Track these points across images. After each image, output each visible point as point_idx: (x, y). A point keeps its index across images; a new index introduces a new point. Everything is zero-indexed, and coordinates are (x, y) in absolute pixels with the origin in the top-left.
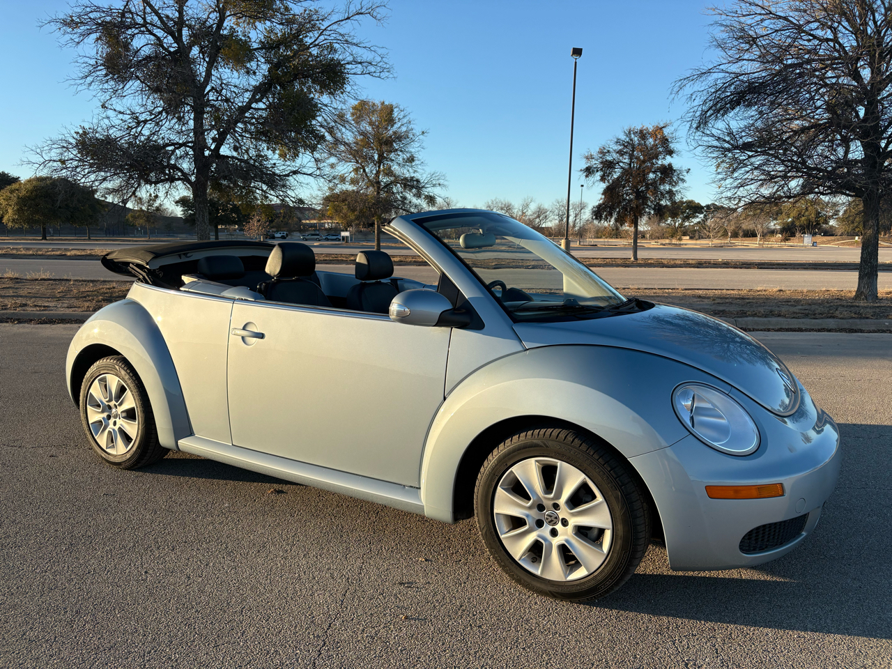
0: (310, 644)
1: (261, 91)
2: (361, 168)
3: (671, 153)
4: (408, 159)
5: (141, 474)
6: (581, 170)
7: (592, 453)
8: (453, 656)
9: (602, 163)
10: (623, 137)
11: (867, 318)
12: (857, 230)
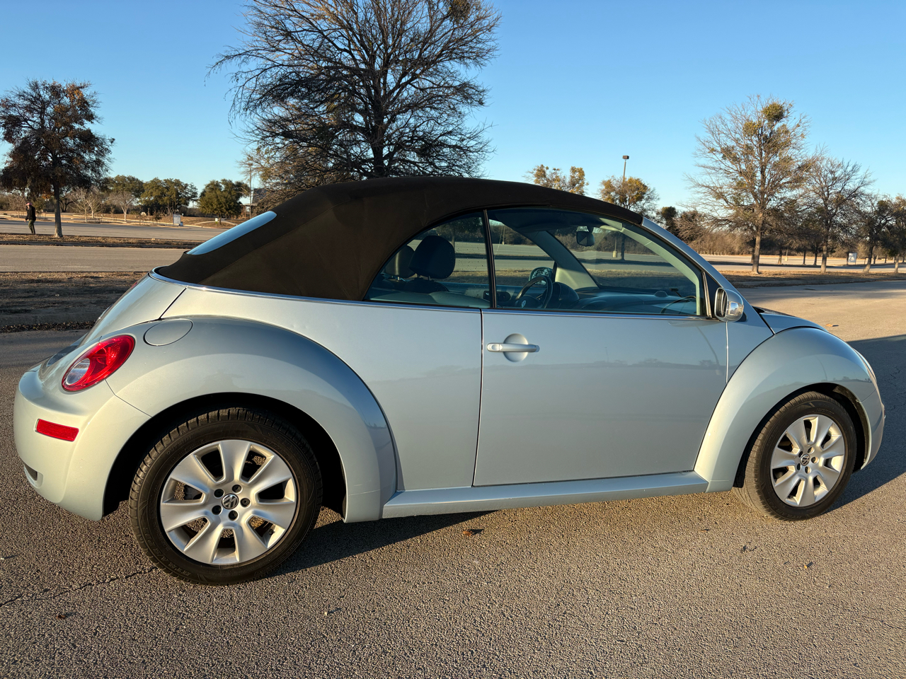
3: (90, 117)
9: (4, 117)
10: (30, 91)
12: (216, 212)
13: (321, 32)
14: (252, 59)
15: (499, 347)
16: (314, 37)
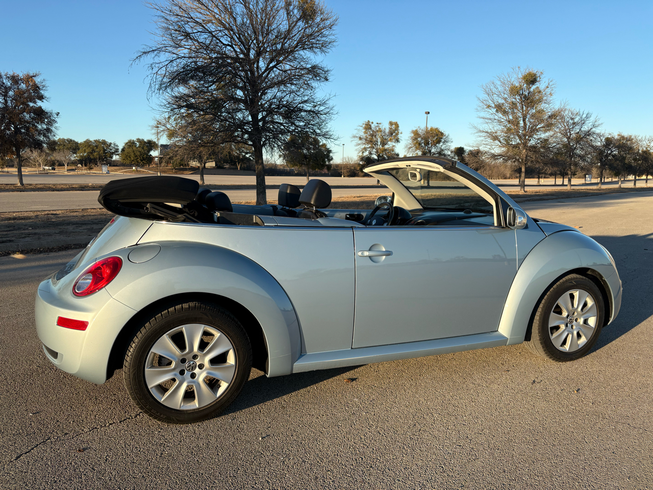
12: (133, 162)
13: (210, 32)
14: (162, 53)
15: (366, 253)
16: (206, 36)
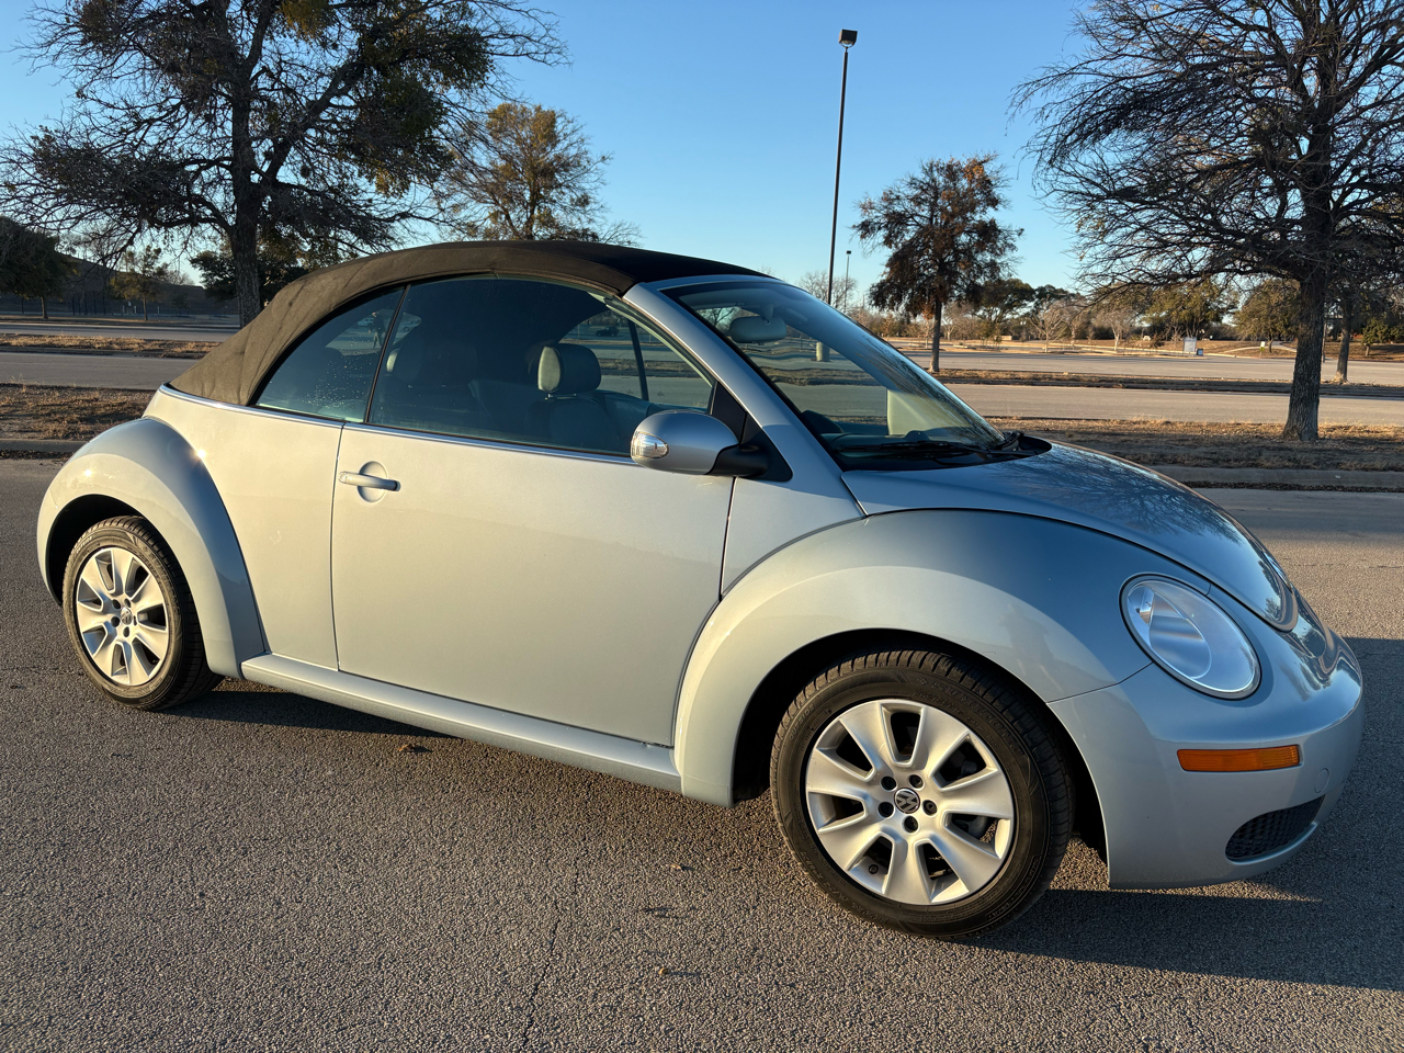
0: (506, 1022)
1: (346, 76)
2: (501, 213)
3: (994, 202)
4: (579, 200)
5: (173, 718)
6: (854, 227)
7: (981, 693)
8: (755, 1039)
9: (887, 215)
10: (921, 176)
11: (1308, 468)
